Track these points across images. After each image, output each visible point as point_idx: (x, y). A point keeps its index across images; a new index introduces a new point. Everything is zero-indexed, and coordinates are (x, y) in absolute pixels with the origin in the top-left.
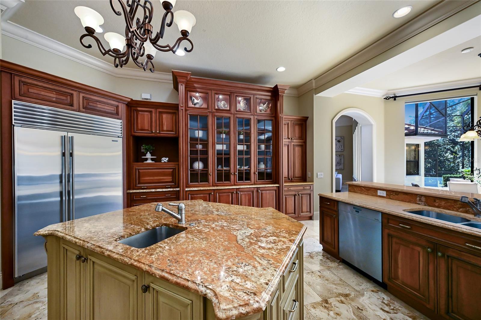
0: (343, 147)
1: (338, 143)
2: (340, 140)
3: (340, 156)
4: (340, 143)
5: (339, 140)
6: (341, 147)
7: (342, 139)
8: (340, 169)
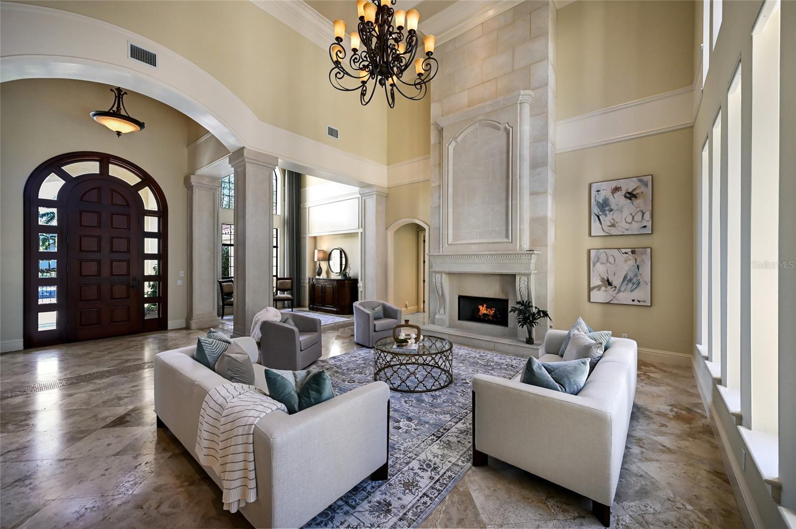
0: (647, 216)
1: (629, 201)
2: (635, 193)
3: (633, 252)
4: (637, 202)
5: (630, 190)
6: (638, 217)
7: (646, 185)
8: (636, 303)
